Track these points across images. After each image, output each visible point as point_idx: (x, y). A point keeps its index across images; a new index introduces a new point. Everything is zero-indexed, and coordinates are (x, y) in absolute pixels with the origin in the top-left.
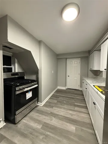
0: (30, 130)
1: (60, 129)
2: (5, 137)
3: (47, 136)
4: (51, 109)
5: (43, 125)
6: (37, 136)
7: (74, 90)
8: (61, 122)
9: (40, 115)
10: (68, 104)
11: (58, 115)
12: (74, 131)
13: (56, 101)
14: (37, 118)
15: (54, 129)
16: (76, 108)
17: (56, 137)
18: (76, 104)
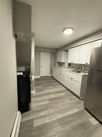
0: (45, 106)
1: (58, 97)
2: (33, 119)
3: (56, 102)
4: (44, 91)
5: (49, 100)
6: (52, 105)
7: (46, 77)
8: (55, 95)
9: (41, 97)
10: (50, 86)
11: (51, 93)
12: (64, 95)
13: (42, 87)
14: (40, 100)
15: (56, 99)
16: (57, 86)
17: (60, 100)
18: (54, 84)
